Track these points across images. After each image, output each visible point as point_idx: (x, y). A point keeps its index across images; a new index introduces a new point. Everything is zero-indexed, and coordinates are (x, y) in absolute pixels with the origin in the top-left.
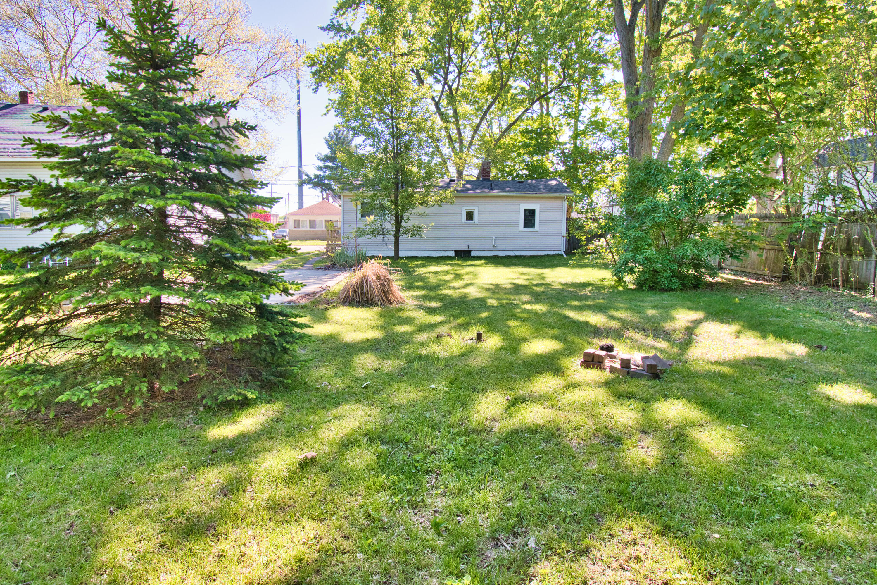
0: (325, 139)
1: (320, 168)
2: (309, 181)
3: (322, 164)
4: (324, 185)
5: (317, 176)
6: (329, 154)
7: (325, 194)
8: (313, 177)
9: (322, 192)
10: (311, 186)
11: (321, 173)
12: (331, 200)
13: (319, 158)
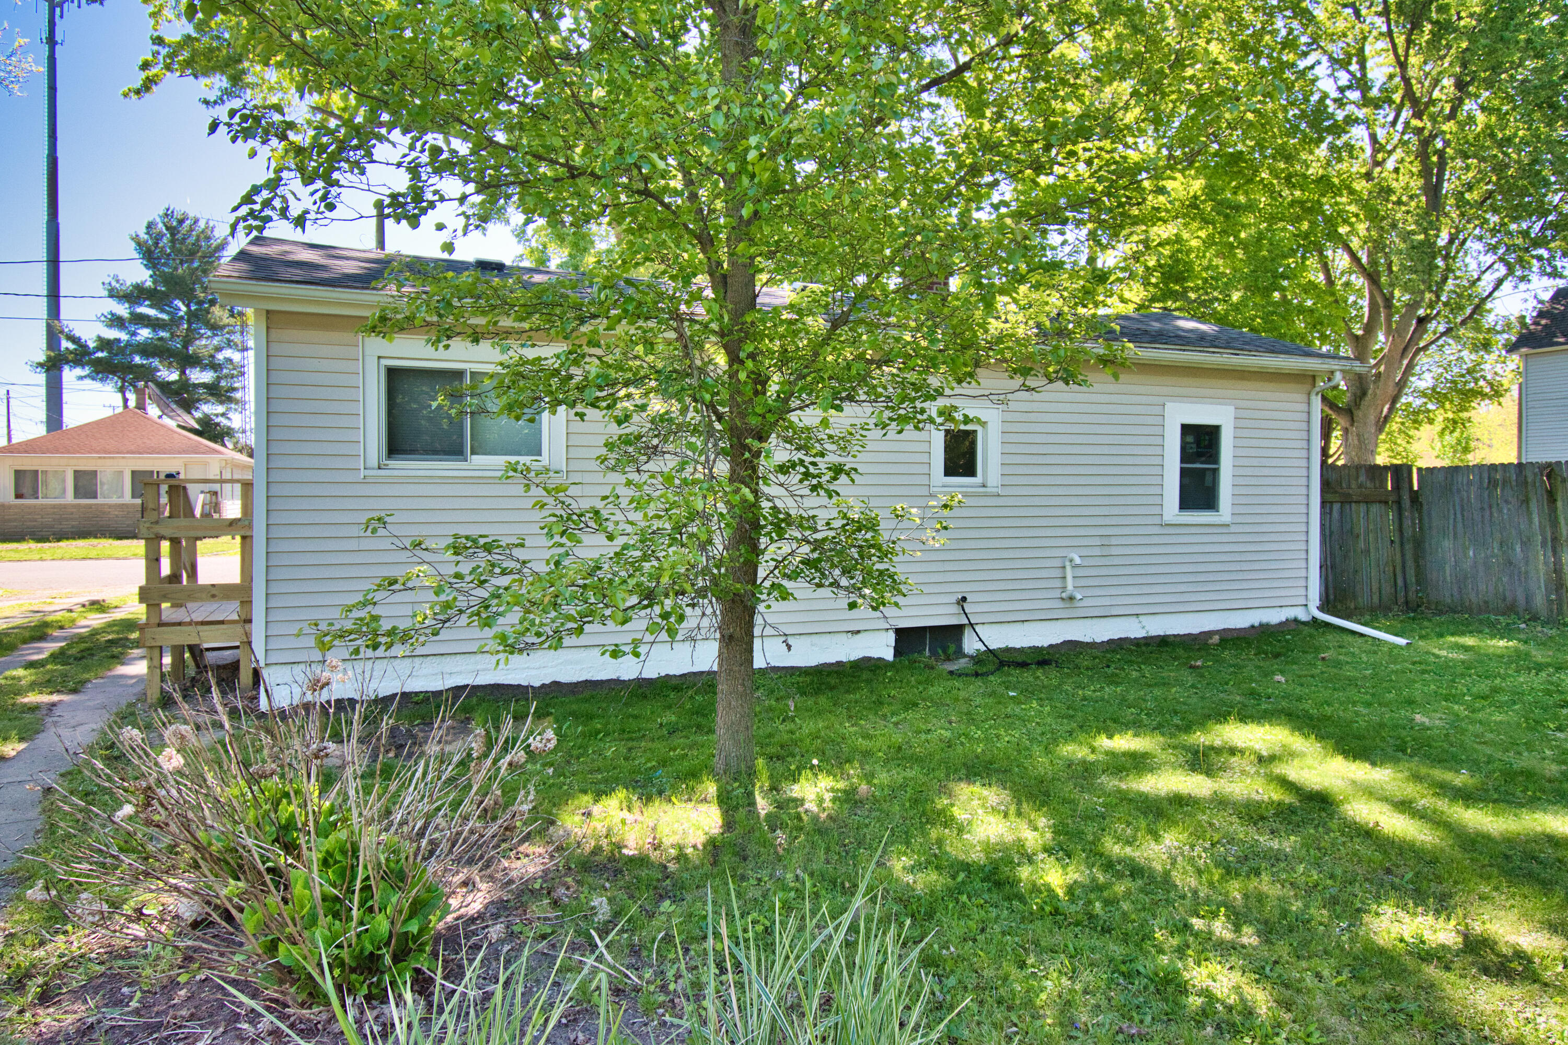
0: (136, 239)
1: (116, 321)
2: (81, 356)
3: (123, 310)
4: (132, 368)
5: (104, 344)
6: (149, 284)
7: (132, 398)
8: (92, 345)
9: (122, 390)
10: (87, 371)
11: (123, 336)
12: (153, 411)
13: (113, 294)
